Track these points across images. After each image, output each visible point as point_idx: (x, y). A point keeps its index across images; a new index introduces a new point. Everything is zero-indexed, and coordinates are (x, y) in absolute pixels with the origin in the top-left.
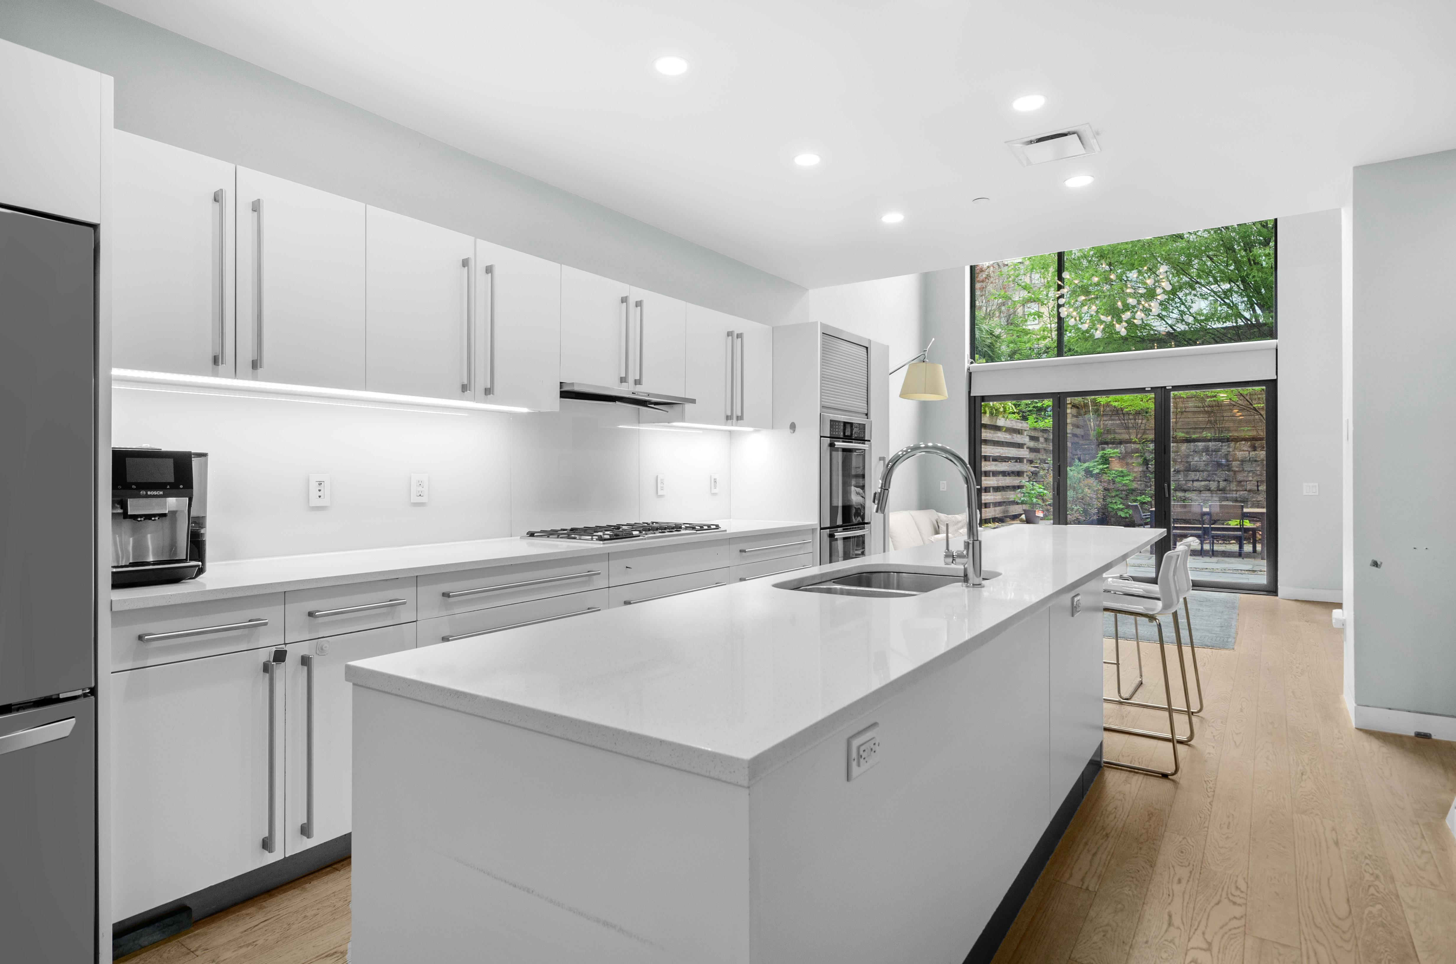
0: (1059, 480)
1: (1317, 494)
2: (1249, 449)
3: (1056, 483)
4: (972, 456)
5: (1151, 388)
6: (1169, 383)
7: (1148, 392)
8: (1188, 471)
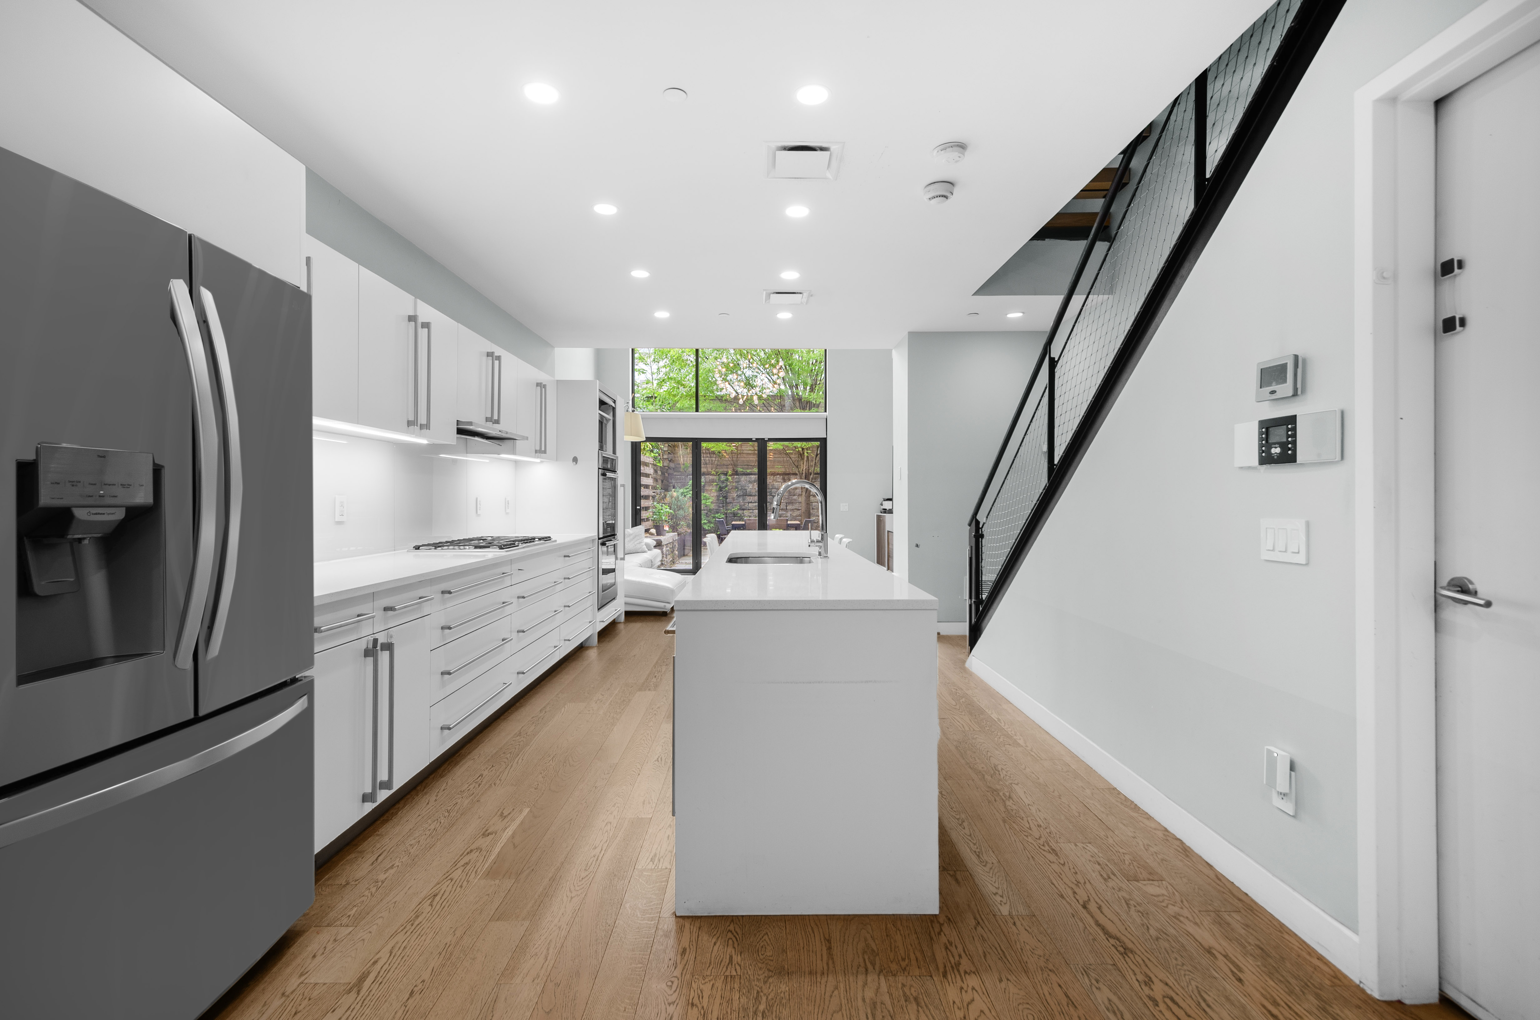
0: (697, 502)
1: (847, 510)
2: (782, 481)
3: (694, 505)
4: (634, 484)
5: (756, 439)
6: (766, 436)
7: (754, 441)
8: (746, 496)
